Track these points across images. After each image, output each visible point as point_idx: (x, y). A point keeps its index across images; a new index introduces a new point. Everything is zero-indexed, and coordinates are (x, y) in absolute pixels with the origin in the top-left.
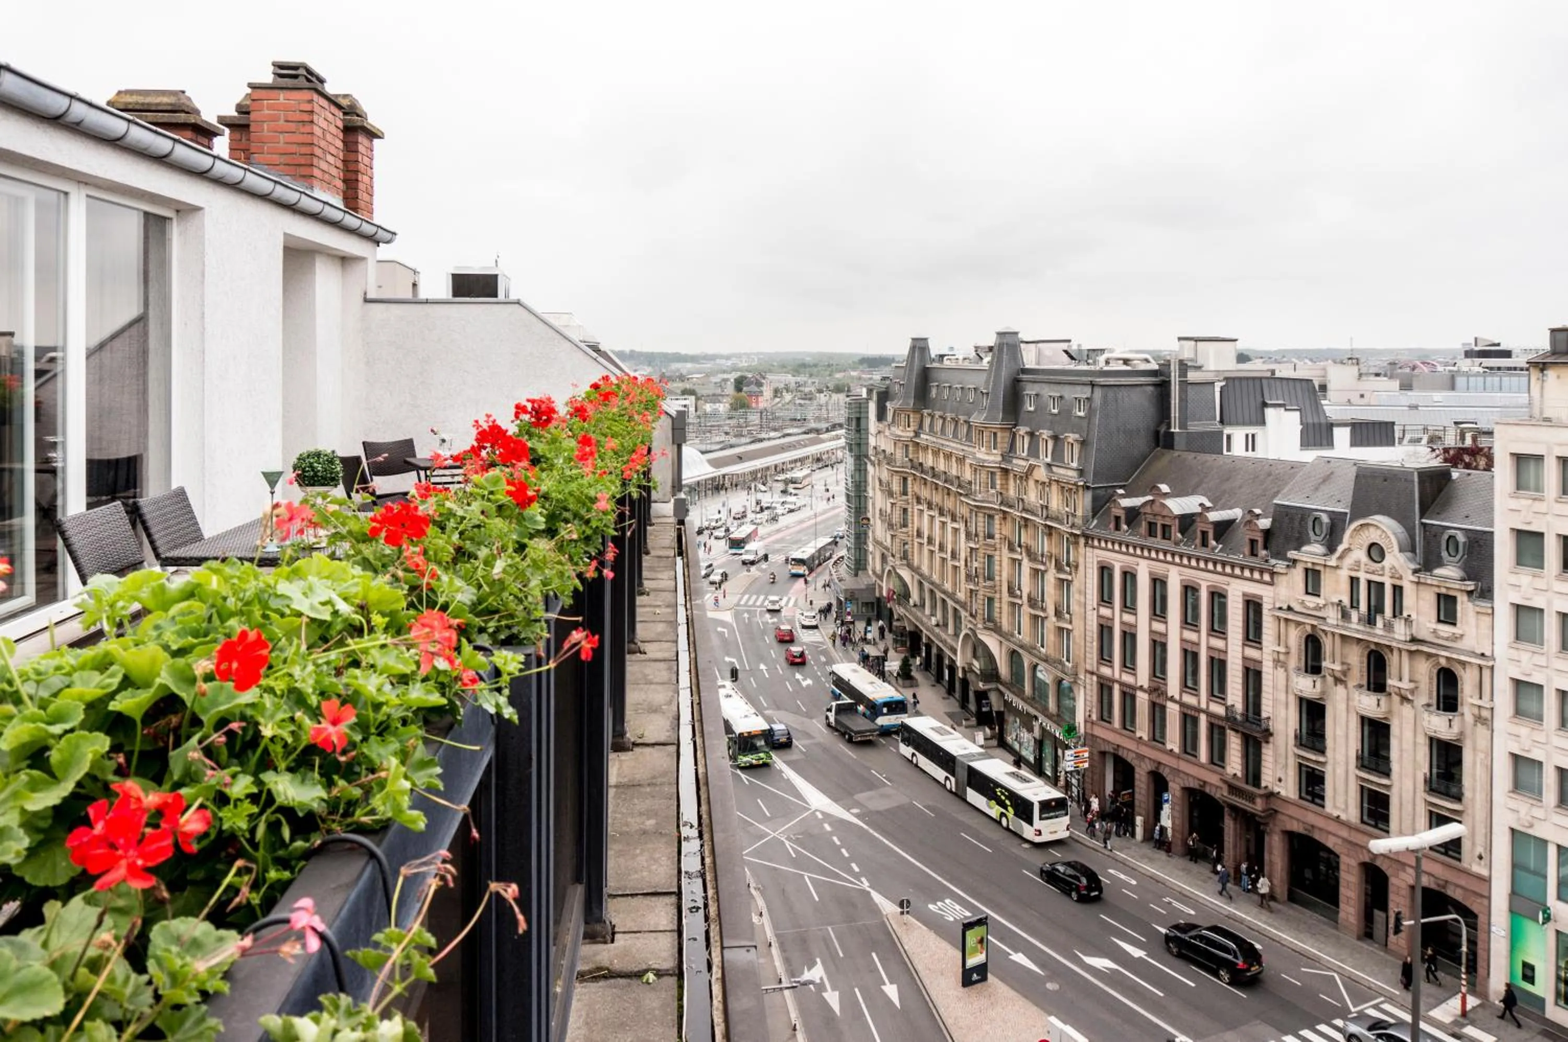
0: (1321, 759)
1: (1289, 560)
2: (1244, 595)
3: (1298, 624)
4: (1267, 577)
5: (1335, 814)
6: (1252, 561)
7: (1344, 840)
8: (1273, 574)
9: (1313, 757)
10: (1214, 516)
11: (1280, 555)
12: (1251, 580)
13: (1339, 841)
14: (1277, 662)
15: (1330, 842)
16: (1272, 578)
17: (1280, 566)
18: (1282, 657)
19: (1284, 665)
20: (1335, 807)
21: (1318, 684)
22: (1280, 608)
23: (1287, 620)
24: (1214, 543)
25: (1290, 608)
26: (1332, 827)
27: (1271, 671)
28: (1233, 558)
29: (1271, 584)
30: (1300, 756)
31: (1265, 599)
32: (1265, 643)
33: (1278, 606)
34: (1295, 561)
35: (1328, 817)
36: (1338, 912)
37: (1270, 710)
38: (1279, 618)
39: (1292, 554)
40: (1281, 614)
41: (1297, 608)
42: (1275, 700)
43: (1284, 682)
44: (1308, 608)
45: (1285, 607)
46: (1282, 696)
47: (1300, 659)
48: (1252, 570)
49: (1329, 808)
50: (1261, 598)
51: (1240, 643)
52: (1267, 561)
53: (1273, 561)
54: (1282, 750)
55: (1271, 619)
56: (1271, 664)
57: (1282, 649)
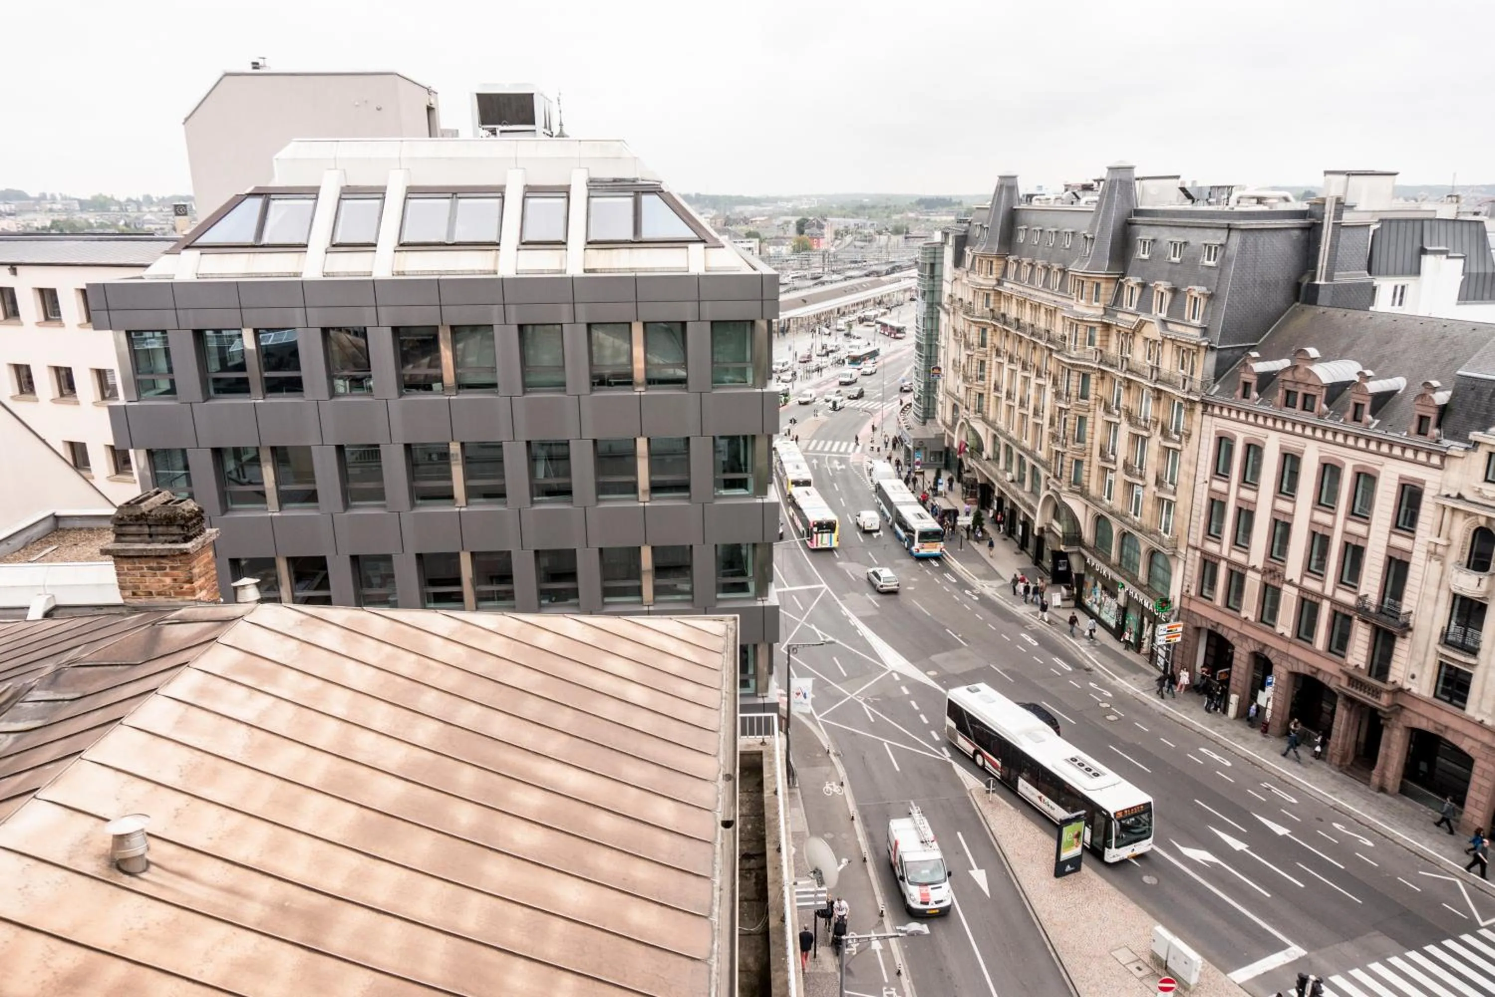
0: (1472, 661)
1: (1469, 442)
2: (1401, 478)
3: (1468, 514)
4: (1435, 460)
5: (1478, 718)
6: (1420, 441)
7: (1484, 744)
8: (1444, 456)
9: (1462, 658)
10: (1374, 387)
11: (1458, 435)
12: (1414, 462)
13: (1478, 746)
14: (1432, 554)
15: (1465, 745)
16: (1442, 462)
17: (1456, 447)
18: (1440, 550)
19: (1441, 559)
20: (1479, 711)
21: (1484, 584)
22: (1448, 496)
23: (1454, 510)
24: (1370, 417)
25: (1460, 497)
26: (1472, 730)
27: (1422, 563)
28: (1392, 436)
29: (1440, 468)
30: (1442, 655)
31: (1428, 484)
32: (1419, 532)
33: (1444, 492)
34: (1476, 444)
35: (1470, 721)
36: (1461, 813)
37: (1414, 604)
38: (1444, 508)
39: (1475, 435)
40: (1449, 503)
41: (1469, 496)
42: (1422, 595)
43: (1437, 576)
44: (1487, 498)
45: (1454, 494)
46: (1432, 591)
47: (1462, 553)
48: (1417, 450)
49: (1471, 709)
50: (1423, 482)
51: (1388, 529)
52: (1438, 442)
53: (1446, 442)
54: (1422, 648)
55: (1432, 507)
56: (1423, 556)
57: (1442, 541)
